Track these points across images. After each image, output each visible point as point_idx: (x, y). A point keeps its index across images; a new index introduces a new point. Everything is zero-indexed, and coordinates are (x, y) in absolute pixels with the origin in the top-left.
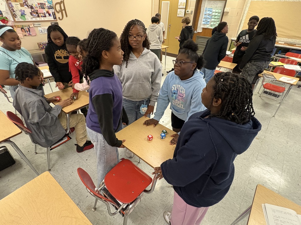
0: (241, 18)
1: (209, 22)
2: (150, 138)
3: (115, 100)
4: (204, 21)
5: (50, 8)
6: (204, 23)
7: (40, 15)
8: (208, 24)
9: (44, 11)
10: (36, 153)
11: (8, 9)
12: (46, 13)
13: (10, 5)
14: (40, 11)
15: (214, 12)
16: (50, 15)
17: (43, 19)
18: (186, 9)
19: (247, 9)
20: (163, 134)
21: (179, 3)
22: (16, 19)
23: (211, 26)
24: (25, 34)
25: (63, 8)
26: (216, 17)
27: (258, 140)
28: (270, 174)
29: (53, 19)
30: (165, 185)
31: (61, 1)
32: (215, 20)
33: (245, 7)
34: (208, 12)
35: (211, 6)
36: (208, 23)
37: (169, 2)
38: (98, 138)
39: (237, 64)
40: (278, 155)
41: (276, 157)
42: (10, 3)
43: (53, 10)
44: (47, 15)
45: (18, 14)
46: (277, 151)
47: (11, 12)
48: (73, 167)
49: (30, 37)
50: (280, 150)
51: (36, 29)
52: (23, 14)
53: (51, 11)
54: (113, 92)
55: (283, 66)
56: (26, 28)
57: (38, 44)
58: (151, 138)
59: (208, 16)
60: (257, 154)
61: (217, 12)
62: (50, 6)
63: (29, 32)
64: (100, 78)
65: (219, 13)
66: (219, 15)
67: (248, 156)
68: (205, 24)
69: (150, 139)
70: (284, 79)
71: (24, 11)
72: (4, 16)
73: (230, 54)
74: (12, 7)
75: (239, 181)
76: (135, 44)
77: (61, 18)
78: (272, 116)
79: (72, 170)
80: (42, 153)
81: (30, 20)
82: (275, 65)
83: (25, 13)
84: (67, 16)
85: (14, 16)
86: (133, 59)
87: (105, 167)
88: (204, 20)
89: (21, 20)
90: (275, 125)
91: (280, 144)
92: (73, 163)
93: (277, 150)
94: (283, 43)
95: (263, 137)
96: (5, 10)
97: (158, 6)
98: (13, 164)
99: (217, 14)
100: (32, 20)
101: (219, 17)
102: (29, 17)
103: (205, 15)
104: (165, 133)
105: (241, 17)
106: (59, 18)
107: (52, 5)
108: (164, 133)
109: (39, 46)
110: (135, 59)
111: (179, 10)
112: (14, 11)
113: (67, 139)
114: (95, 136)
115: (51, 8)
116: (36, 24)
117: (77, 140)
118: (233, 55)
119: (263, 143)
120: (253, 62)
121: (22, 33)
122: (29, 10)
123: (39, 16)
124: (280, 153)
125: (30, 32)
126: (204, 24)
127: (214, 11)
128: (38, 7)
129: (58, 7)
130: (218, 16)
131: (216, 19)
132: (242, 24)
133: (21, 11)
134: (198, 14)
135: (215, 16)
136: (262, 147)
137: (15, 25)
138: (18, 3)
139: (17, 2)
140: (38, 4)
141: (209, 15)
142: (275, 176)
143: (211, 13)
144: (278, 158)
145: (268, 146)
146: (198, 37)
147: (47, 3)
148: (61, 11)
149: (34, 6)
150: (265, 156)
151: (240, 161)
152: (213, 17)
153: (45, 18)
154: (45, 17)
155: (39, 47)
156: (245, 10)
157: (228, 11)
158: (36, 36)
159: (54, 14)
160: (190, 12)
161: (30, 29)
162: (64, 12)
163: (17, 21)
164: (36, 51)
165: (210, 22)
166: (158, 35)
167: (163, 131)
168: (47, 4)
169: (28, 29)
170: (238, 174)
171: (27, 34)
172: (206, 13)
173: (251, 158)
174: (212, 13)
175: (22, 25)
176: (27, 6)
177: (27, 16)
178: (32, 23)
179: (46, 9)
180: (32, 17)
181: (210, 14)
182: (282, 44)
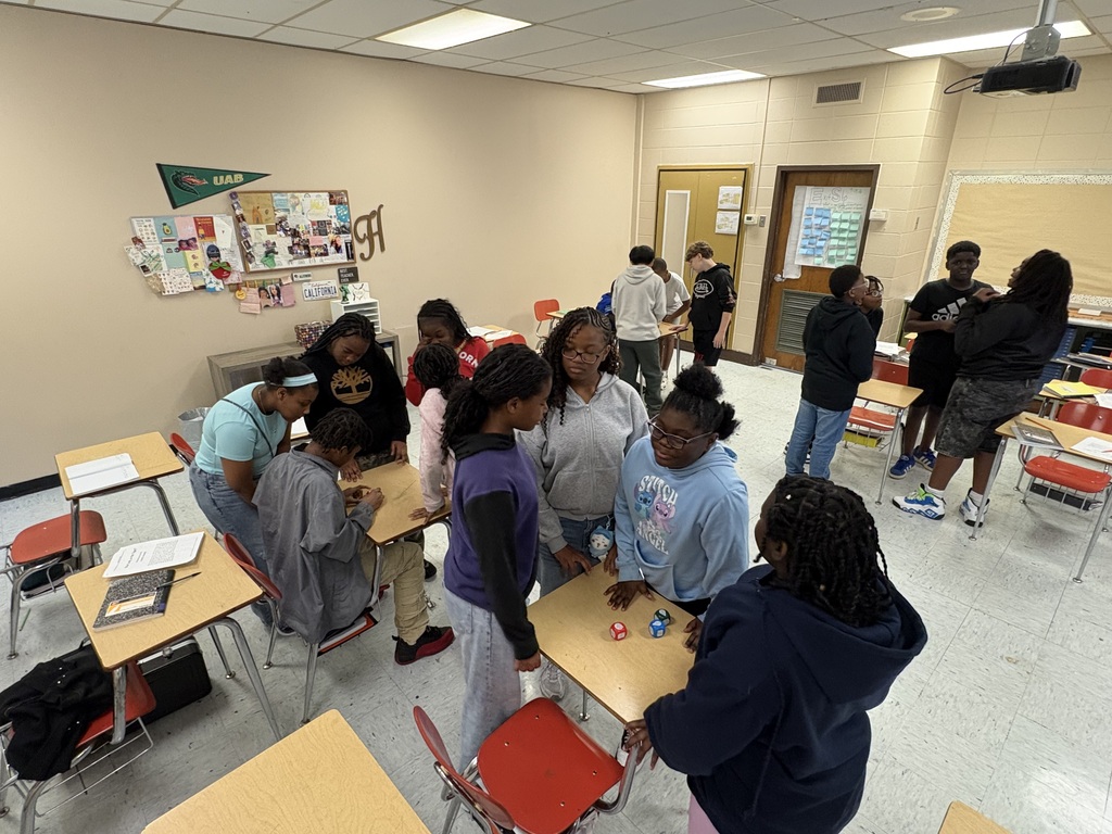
0: (933, 235)
1: (821, 248)
2: (617, 633)
3: (521, 507)
4: (804, 247)
5: (341, 231)
6: (804, 251)
7: (312, 251)
8: (819, 256)
9: (325, 240)
10: (270, 665)
11: (235, 242)
12: (329, 245)
13: (243, 232)
14: (317, 241)
15: (835, 220)
16: (338, 249)
17: (318, 261)
18: (742, 211)
19: (950, 207)
20: (658, 623)
21: (720, 196)
22: (250, 266)
23: (831, 259)
24: (266, 302)
25: (375, 229)
26: (845, 235)
27: (1015, 666)
28: (1058, 800)
29: (346, 261)
30: (669, 806)
31: (373, 213)
32: (841, 243)
33: (941, 200)
34: (818, 221)
35: (824, 201)
36: (820, 252)
37: (688, 192)
38: (475, 621)
39: (922, 391)
40: (1091, 727)
41: (1085, 734)
42: (244, 228)
43: (349, 237)
44: (332, 249)
45: (259, 251)
46: (1090, 712)
47: (242, 249)
48: (375, 718)
49: (278, 311)
50: (1101, 711)
51: (296, 288)
52: (270, 252)
53: (342, 240)
54: (513, 487)
55: (1092, 396)
56: (271, 288)
57: (297, 328)
58: (621, 632)
59: (815, 233)
60: (1010, 718)
61: (845, 221)
62: (344, 226)
63: (276, 298)
64: (481, 454)
65: (852, 222)
66: (853, 228)
67: (971, 724)
68: (811, 256)
69: (619, 637)
70: (1093, 445)
71: (274, 244)
72: (223, 259)
73: (897, 353)
74: (248, 235)
75: (934, 814)
76: (577, 371)
77: (366, 256)
78: (1071, 579)
79: (372, 728)
80: (286, 666)
81: (285, 265)
82: (1063, 393)
83: (276, 250)
84: (383, 249)
85: (247, 258)
86: (576, 406)
87: (485, 716)
88: (806, 242)
89: (262, 267)
90: (1082, 612)
91: (1101, 688)
92: (376, 705)
93: (1087, 708)
94: (1098, 313)
95: (1034, 657)
96: (229, 246)
97: (655, 203)
98: (204, 696)
99: (845, 226)
100: (291, 266)
101: (854, 235)
102: (283, 259)
103: (807, 227)
104: (665, 618)
105: (933, 230)
106: (362, 255)
107: (347, 225)
108: (661, 620)
109: (298, 334)
110: (581, 405)
111: (720, 215)
112: (250, 247)
113: (365, 623)
114: (466, 617)
115: (344, 233)
116: (298, 274)
117: (398, 625)
118: (906, 358)
119: (1034, 678)
120: (980, 382)
121: (259, 300)
122: (288, 241)
123: (309, 255)
124: (1100, 721)
125: (279, 297)
126: (806, 255)
127: (835, 216)
128: (311, 232)
129: (362, 229)
130: (851, 231)
131: (843, 239)
132: (937, 251)
133: (267, 244)
134: (783, 227)
135: (842, 230)
136: (1030, 693)
137: (245, 282)
138: (264, 226)
139: (262, 223)
140: (313, 223)
141: (820, 228)
142: (1079, 807)
143: (826, 222)
144: (1094, 740)
145: (1052, 691)
146: (787, 293)
147: (334, 221)
148: (370, 236)
149: (300, 230)
150: (1039, 727)
151: (942, 739)
152: (834, 234)
153: (323, 258)
154: (326, 254)
155: (299, 338)
156: (942, 212)
157: (883, 218)
158: (293, 306)
159: (350, 247)
160: (755, 220)
161: (282, 290)
162: (376, 239)
163: (251, 270)
164: (290, 348)
165: (825, 250)
166: (651, 297)
167: (657, 613)
168: (335, 223)
169: (278, 289)
170: (934, 788)
171: (271, 302)
172: (809, 224)
173: (985, 730)
174: (830, 223)
175: (264, 281)
176: (285, 231)
177: (279, 256)
178: (288, 274)
179: (331, 236)
180: (291, 257)
181: (825, 226)
182: (1092, 317)
